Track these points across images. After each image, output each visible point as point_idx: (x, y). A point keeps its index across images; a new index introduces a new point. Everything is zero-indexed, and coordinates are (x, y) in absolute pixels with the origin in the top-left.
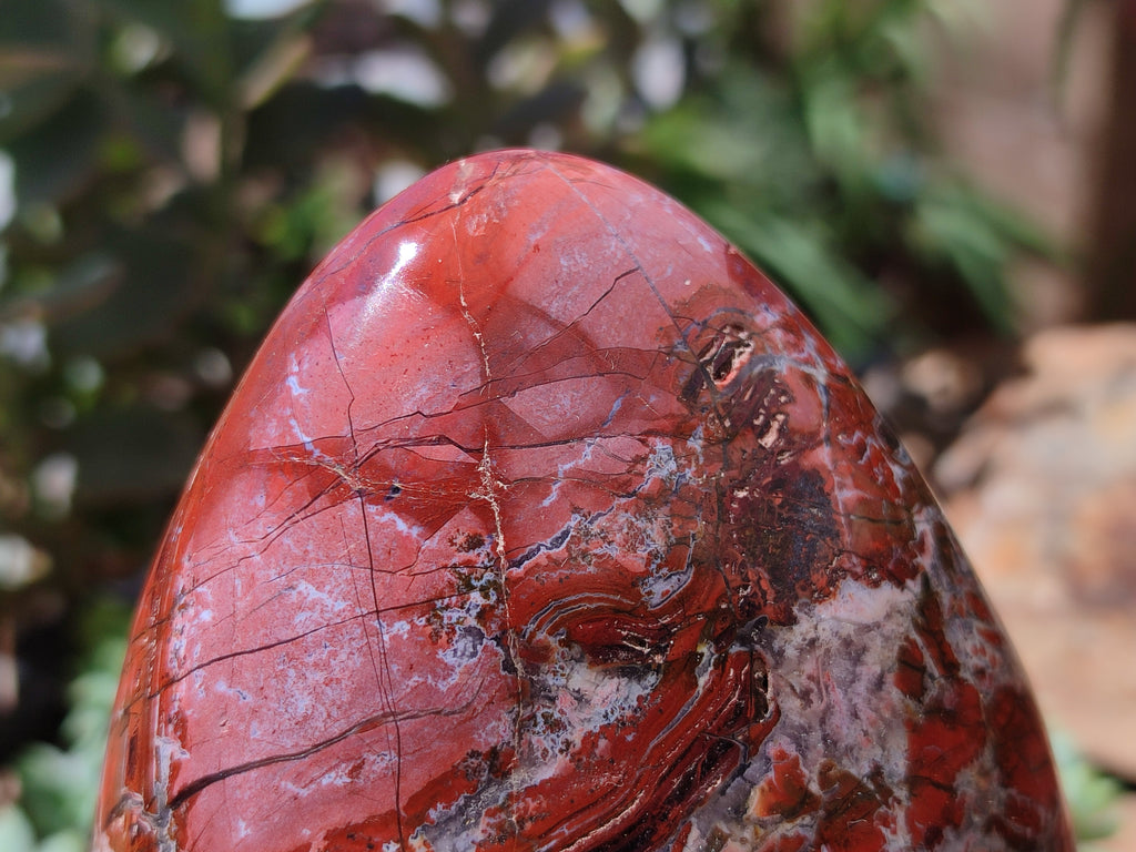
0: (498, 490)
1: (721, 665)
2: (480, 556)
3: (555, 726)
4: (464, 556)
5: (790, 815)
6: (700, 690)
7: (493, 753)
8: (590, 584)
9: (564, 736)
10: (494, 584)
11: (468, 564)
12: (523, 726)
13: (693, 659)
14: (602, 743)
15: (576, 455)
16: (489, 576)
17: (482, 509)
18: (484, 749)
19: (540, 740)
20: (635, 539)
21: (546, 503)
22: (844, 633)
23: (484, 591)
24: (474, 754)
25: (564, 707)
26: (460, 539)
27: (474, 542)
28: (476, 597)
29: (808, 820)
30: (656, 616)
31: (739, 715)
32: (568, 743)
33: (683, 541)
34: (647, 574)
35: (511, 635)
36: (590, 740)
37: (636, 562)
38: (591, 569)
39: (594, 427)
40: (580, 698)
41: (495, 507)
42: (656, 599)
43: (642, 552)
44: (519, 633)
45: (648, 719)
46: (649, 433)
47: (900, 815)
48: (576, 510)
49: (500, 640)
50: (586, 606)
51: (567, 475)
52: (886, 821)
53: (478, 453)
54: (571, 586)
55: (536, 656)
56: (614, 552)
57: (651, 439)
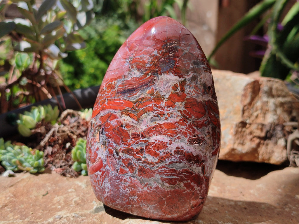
0: (137, 49)
1: (151, 76)
2: (132, 55)
3: (131, 75)
4: (131, 55)
5: (151, 95)
6: (147, 77)
7: (125, 75)
8: (141, 62)
9: (132, 76)
10: (132, 59)
12: (129, 74)
13: (148, 74)
14: (135, 79)
15: (146, 48)
16: (132, 58)
17: (135, 51)
18: (124, 75)
19: (129, 76)
20: (148, 59)
21: (141, 52)
23: (131, 59)
24: (123, 75)
25: (133, 74)
26: (131, 53)
27: (132, 54)
28: (130, 59)
29: (153, 96)
30: (146, 68)
31: (150, 82)
32: (132, 77)
33: (153, 61)
34: (147, 63)
35: (131, 64)
36: (134, 78)
37: (147, 62)
38: (142, 61)
39: (149, 46)
40: (135, 74)
41: (136, 51)
42: (147, 66)
43: (148, 61)
44: (132, 64)
45: (141, 78)
46: (156, 49)
47: (165, 102)
48: (143, 54)
49: (130, 64)
50: (139, 64)
51: (144, 50)
52: (162, 101)
53: (137, 45)
54: (139, 62)
55: (132, 67)
56: (145, 60)
57: (155, 50)
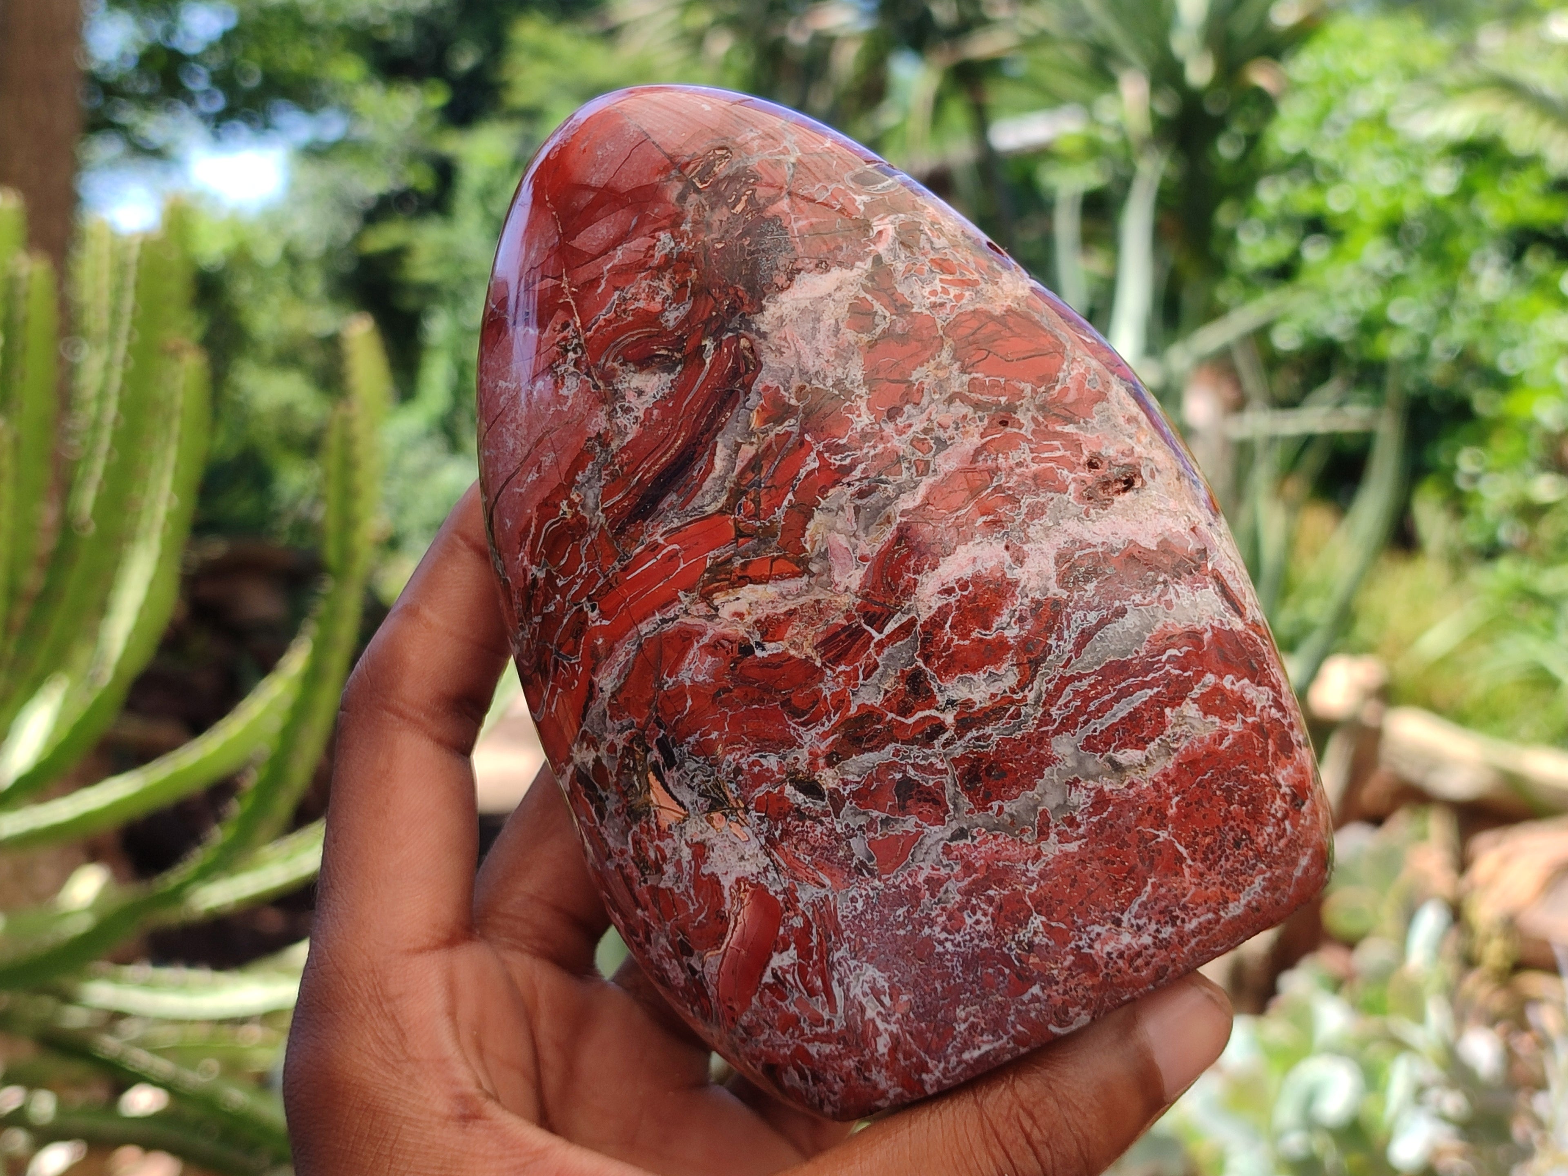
0: (573, 293)
1: (718, 348)
2: (569, 332)
3: (627, 410)
4: (562, 335)
5: (780, 421)
6: (708, 366)
7: (599, 435)
8: (630, 326)
9: (633, 414)
10: (579, 345)
11: (565, 339)
12: (611, 416)
13: (701, 349)
14: (655, 412)
15: (612, 258)
16: (576, 341)
17: (566, 307)
18: (594, 435)
19: (622, 420)
20: (653, 292)
21: (599, 291)
22: (802, 306)
23: (574, 351)
24: (590, 439)
25: (632, 399)
26: (558, 327)
27: (565, 326)
28: (571, 355)
29: (793, 421)
30: (673, 332)
31: (735, 373)
32: (636, 418)
33: (684, 285)
34: (664, 310)
35: (592, 369)
36: (648, 412)
37: (656, 306)
38: (630, 318)
39: (622, 238)
40: (640, 393)
41: (573, 303)
42: (672, 323)
43: (659, 299)
44: (596, 366)
45: (678, 392)
46: (655, 230)
47: (863, 405)
48: (616, 289)
49: (588, 374)
50: (630, 340)
51: (608, 271)
52: (850, 410)
53: (560, 278)
54: (619, 331)
55: (608, 377)
56: (641, 304)
57: (657, 234)
